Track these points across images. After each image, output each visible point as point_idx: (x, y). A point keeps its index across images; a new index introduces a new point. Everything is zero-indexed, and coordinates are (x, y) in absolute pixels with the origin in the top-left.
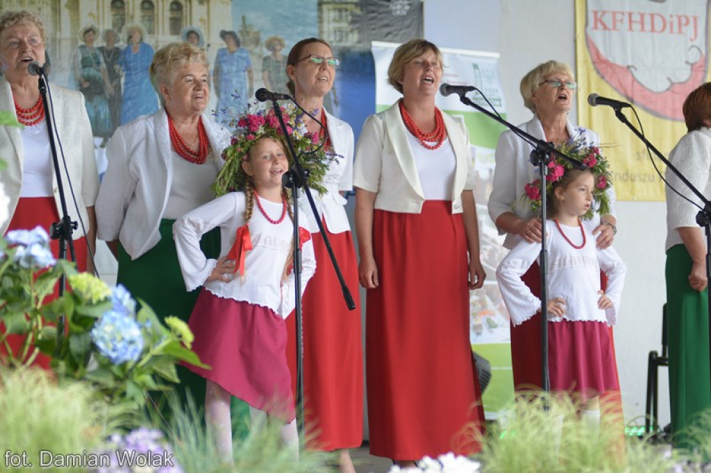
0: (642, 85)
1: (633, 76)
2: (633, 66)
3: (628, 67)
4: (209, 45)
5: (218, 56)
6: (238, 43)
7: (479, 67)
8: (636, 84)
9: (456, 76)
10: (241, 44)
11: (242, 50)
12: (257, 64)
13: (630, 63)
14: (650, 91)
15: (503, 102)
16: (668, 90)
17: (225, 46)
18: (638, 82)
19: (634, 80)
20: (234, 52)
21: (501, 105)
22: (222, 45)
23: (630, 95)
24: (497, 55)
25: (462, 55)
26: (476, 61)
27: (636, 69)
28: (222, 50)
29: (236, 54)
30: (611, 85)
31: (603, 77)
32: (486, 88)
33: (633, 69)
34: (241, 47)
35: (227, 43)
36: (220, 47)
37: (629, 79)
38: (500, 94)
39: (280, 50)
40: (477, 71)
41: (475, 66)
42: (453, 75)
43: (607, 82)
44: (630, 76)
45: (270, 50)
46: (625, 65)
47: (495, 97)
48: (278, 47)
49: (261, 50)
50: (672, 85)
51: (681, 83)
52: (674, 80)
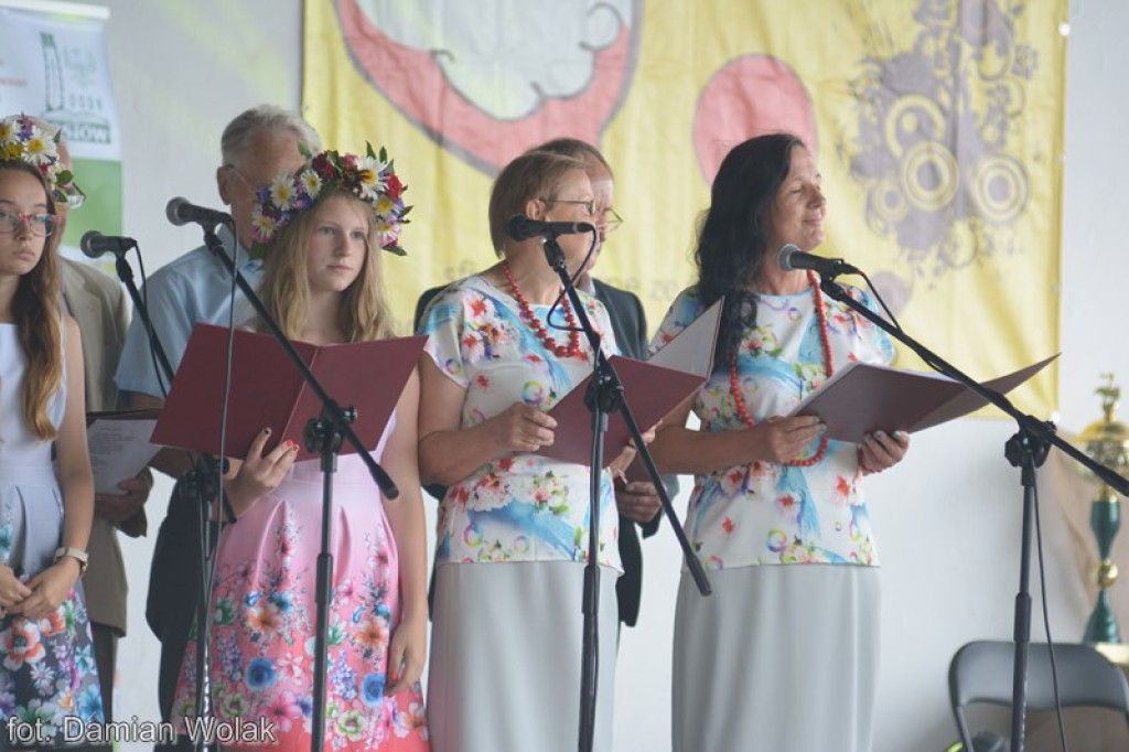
0: (466, 101)
1: (444, 76)
3: (434, 54)
7: (58, 41)
8: (452, 98)
14: (486, 114)
15: (114, 133)
16: (531, 114)
18: (457, 92)
19: (447, 86)
21: (108, 141)
23: (435, 124)
24: (102, 13)
26: (48, 26)
30: (387, 97)
31: (368, 77)
32: (72, 97)
37: (435, 82)
38: (107, 113)
40: (50, 52)
41: (48, 39)
43: (378, 89)
44: (437, 74)
46: (427, 48)
47: (94, 120)
50: (543, 101)
51: (565, 98)
52: (549, 90)
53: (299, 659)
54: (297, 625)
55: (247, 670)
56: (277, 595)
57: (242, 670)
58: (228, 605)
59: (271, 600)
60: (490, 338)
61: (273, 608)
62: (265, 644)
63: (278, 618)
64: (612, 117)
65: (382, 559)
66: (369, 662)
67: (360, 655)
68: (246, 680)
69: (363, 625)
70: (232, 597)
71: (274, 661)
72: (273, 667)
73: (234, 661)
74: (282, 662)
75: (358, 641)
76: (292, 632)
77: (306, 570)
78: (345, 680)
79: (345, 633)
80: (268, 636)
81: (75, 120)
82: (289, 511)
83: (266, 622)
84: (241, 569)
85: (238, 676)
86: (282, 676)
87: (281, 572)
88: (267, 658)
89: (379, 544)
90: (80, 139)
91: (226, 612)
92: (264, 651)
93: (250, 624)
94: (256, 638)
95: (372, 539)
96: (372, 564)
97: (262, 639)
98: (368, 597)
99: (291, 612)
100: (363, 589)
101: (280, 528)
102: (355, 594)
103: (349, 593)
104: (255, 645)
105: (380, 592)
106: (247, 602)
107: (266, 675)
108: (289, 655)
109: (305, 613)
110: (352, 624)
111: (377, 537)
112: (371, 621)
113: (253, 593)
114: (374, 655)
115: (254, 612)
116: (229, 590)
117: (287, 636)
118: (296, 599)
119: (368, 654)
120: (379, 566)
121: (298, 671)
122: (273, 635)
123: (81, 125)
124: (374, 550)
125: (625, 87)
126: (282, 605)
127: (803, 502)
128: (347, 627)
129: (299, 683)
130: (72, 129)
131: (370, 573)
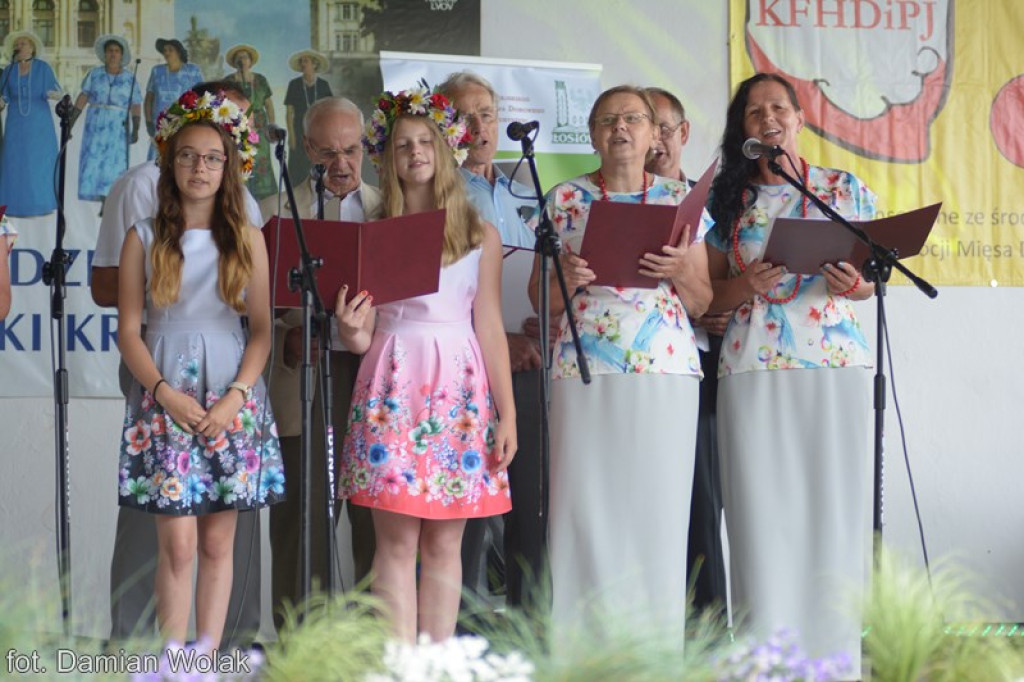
0: (837, 109)
1: (823, 94)
2: (822, 81)
3: (815, 82)
4: (138, 61)
5: (152, 79)
6: (183, 57)
7: (566, 84)
8: (829, 107)
9: (527, 100)
10: (189, 58)
11: (191, 68)
13: (819, 77)
14: (852, 116)
16: (882, 115)
17: (164, 62)
18: (832, 105)
19: (825, 99)
20: (177, 71)
23: (818, 122)
24: (599, 67)
25: (536, 68)
26: (560, 77)
27: (828, 84)
28: (159, 67)
29: (180, 74)
33: (823, 85)
34: (189, 63)
35: (167, 57)
36: (156, 63)
37: (817, 99)
39: (250, 67)
40: (561, 92)
41: (560, 85)
42: (519, 99)
44: (819, 94)
45: (234, 66)
46: (811, 79)
48: (247, 62)
49: (221, 66)
50: (890, 107)
51: (903, 105)
52: (892, 101)
53: (404, 444)
54: (403, 420)
55: (369, 452)
56: (388, 400)
57: (365, 452)
58: (359, 408)
59: (385, 403)
60: (573, 216)
61: (386, 409)
62: (380, 434)
63: (389, 416)
64: (936, 114)
65: (469, 371)
66: (465, 442)
67: (459, 439)
68: (369, 459)
69: (460, 418)
70: (361, 403)
71: (387, 446)
72: (386, 450)
73: (361, 446)
74: (392, 446)
75: (457, 429)
76: (399, 425)
77: (409, 382)
78: (449, 457)
79: (443, 425)
80: (382, 428)
81: (576, 131)
82: (397, 341)
83: (382, 419)
84: (367, 383)
85: (363, 456)
86: (392, 456)
87: (391, 384)
88: (382, 443)
89: (466, 362)
90: (580, 143)
91: (358, 412)
92: (380, 439)
93: (370, 420)
94: (374, 430)
95: (460, 359)
96: (462, 375)
97: (378, 431)
98: (461, 398)
99: (398, 412)
100: (455, 393)
101: (392, 354)
102: (449, 397)
103: (443, 396)
104: (374, 435)
105: (469, 394)
106: (369, 405)
107: (381, 455)
108: (397, 442)
109: (408, 411)
110: (450, 418)
111: (465, 356)
112: (465, 414)
113: (373, 399)
114: (468, 438)
115: (374, 412)
116: (360, 398)
117: (396, 428)
118: (401, 403)
119: (464, 438)
120: (467, 376)
121: (403, 452)
122: (386, 427)
123: (580, 134)
124: (463, 367)
125: (943, 96)
126: (392, 406)
127: (782, 327)
128: (444, 421)
129: (404, 460)
130: (574, 137)
131: (461, 383)
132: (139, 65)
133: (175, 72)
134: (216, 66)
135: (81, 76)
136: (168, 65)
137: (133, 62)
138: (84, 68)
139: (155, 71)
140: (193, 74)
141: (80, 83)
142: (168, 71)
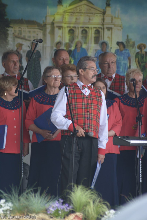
4: (111, 48)
6: (124, 47)
10: (126, 47)
11: (126, 50)
12: (133, 56)
17: (118, 48)
22: (117, 48)
29: (123, 52)
34: (126, 48)
35: (119, 47)
36: (116, 49)
45: (139, 49)
48: (143, 48)
132: (112, 49)
133: (121, 51)
134: (134, 49)
135: (95, 52)
136: (120, 49)
137: (110, 48)
138: (96, 50)
139: (116, 51)
140: (127, 52)
141: (94, 54)
142: (120, 51)
